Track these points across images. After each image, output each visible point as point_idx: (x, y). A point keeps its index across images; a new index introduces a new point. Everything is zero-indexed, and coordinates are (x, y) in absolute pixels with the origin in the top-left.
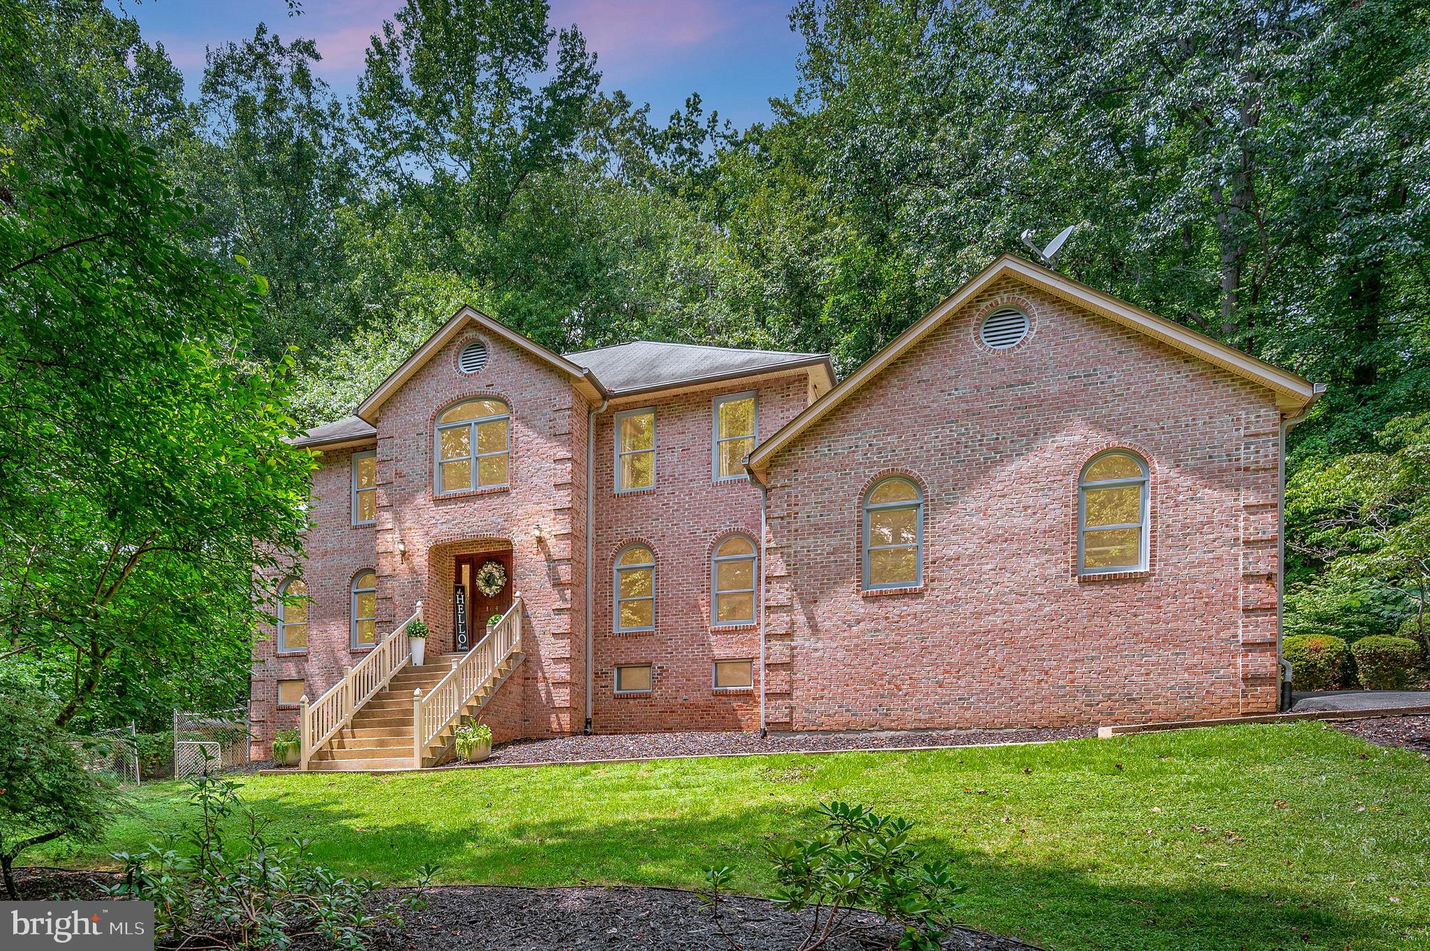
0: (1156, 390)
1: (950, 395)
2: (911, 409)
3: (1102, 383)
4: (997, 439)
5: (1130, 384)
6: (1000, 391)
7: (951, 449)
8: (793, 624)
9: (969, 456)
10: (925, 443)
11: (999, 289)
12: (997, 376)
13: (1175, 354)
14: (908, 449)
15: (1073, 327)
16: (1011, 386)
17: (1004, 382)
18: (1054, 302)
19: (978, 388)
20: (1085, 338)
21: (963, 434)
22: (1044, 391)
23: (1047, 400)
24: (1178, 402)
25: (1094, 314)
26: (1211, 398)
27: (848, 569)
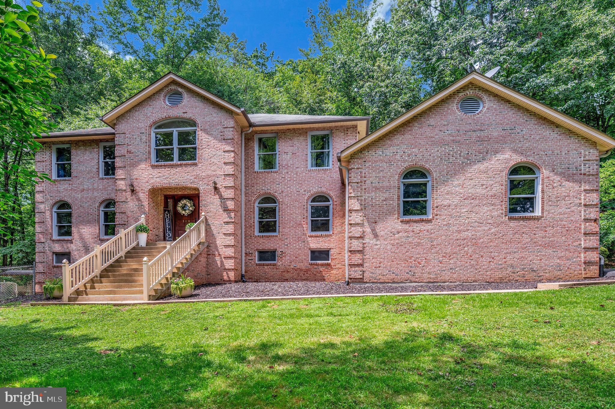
0: (543, 138)
1: (444, 132)
2: (425, 138)
3: (518, 133)
4: (468, 154)
5: (531, 135)
6: (470, 133)
7: (445, 157)
8: (364, 232)
9: (454, 160)
10: (432, 153)
11: (468, 88)
12: (468, 126)
13: (552, 124)
14: (424, 155)
15: (504, 108)
16: (475, 131)
17: (471, 129)
18: (495, 96)
19: (458, 131)
20: (510, 114)
21: (451, 151)
22: (490, 134)
23: (492, 138)
24: (553, 144)
25: (514, 103)
26: (568, 143)
27: (393, 208)
